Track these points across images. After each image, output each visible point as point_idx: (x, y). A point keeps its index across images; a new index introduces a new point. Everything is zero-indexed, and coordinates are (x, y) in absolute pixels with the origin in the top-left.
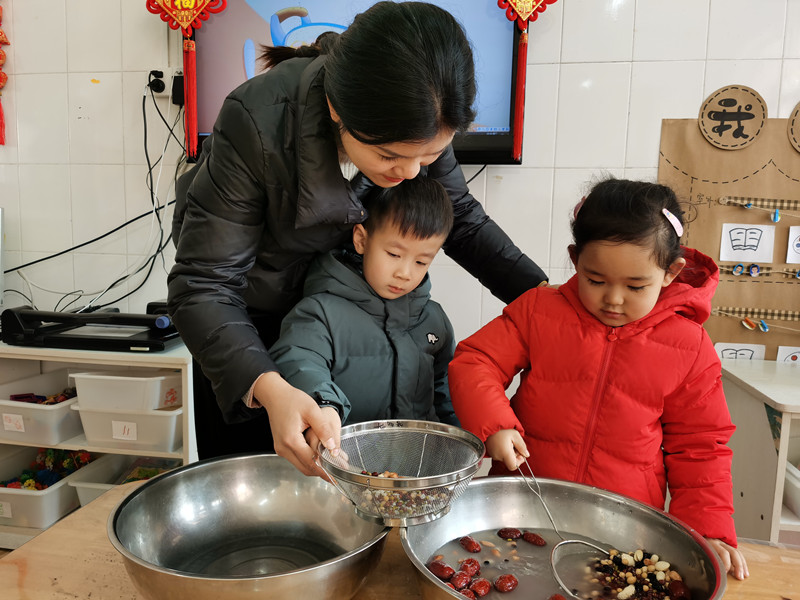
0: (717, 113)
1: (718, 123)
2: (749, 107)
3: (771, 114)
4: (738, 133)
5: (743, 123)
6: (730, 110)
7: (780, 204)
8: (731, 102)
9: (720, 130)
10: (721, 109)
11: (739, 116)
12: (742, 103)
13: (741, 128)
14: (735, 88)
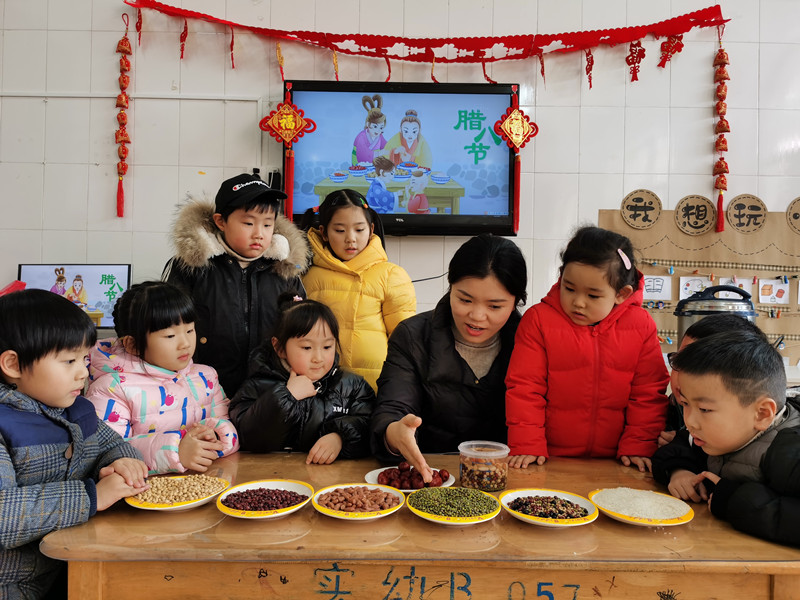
0: (632, 207)
1: (633, 213)
2: (651, 203)
3: (664, 208)
4: (645, 219)
5: (648, 212)
6: (639, 204)
7: (673, 263)
8: (639, 200)
9: (634, 217)
10: (634, 204)
11: (645, 208)
12: (646, 200)
13: (647, 216)
14: (641, 191)
